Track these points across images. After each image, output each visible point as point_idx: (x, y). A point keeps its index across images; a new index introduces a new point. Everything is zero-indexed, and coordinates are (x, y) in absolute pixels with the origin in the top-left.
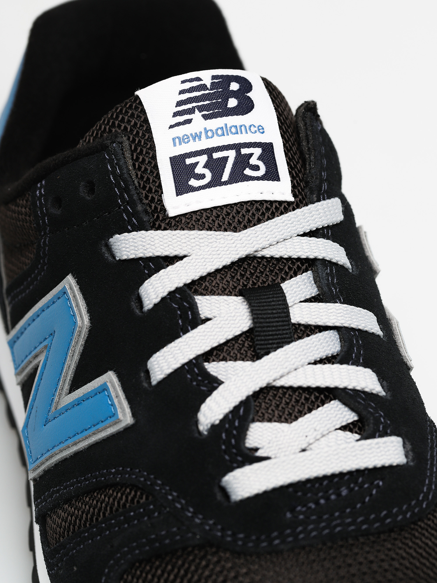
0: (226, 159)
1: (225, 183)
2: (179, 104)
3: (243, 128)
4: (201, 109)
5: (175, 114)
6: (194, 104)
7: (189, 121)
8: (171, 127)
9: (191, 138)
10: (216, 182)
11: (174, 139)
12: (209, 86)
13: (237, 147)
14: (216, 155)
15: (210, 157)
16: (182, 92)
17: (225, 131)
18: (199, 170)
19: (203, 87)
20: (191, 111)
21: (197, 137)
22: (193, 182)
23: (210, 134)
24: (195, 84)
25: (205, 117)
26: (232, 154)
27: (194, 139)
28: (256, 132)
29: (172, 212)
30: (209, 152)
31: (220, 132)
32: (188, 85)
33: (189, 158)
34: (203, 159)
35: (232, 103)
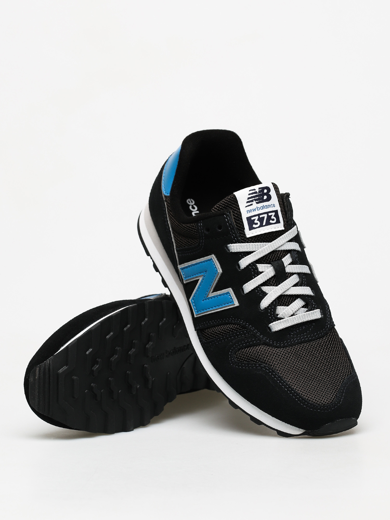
0: (264, 217)
1: (264, 226)
2: (249, 198)
3: (269, 206)
4: (255, 200)
5: (247, 202)
6: (253, 199)
7: (252, 205)
8: (246, 207)
9: (252, 211)
10: (261, 226)
11: (247, 211)
12: (258, 192)
13: (267, 213)
14: (261, 216)
15: (259, 217)
16: (249, 194)
17: (263, 207)
18: (256, 222)
19: (256, 193)
20: (252, 201)
21: (254, 210)
22: (254, 226)
23: (258, 209)
24: (254, 191)
25: (257, 203)
26: (265, 216)
27: (254, 211)
28: (273, 207)
29: (248, 236)
30: (259, 215)
31: (262, 208)
32: (251, 192)
33: (253, 217)
34: (257, 218)
35: (265, 197)
